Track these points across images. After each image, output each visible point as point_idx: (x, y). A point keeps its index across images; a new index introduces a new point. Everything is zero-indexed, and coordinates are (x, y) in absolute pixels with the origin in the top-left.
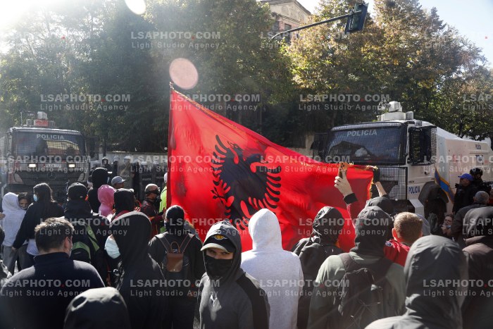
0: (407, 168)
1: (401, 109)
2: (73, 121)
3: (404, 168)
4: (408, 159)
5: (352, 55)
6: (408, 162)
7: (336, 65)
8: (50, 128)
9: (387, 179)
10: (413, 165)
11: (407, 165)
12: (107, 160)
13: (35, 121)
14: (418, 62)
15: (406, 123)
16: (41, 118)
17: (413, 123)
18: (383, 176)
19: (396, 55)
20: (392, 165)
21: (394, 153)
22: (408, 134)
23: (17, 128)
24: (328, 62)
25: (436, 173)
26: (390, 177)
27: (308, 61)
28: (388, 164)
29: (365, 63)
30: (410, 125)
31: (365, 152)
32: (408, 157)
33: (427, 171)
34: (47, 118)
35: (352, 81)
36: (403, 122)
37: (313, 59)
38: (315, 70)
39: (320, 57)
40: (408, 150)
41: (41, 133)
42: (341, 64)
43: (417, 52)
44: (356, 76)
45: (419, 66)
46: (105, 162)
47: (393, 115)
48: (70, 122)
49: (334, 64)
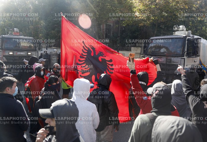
0: (185, 58)
1: (185, 29)
2: (34, 33)
3: (183, 58)
4: (186, 54)
5: (165, 3)
6: (186, 56)
7: (157, 8)
8: (20, 36)
9: (175, 64)
10: (189, 57)
11: (185, 57)
12: (47, 51)
13: (13, 33)
14: (198, 7)
15: (186, 36)
16: (16, 31)
17: (190, 36)
18: (173, 62)
19: (187, 3)
20: (178, 57)
21: (179, 51)
22: (187, 42)
23: (3, 36)
24: (153, 6)
25: (200, 61)
26: (176, 63)
27: (144, 5)
28: (176, 57)
29: (172, 7)
30: (188, 37)
31: (165, 50)
32: (186, 53)
33: (195, 61)
34: (18, 31)
35: (164, 16)
36: (184, 35)
37: (146, 5)
38: (146, 10)
39: (149, 4)
40: (186, 50)
41: (15, 38)
42: (159, 8)
43: (198, 2)
44: (167, 13)
45: (198, 9)
46: (46, 52)
47: (181, 32)
48: (32, 33)
49: (156, 7)
